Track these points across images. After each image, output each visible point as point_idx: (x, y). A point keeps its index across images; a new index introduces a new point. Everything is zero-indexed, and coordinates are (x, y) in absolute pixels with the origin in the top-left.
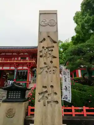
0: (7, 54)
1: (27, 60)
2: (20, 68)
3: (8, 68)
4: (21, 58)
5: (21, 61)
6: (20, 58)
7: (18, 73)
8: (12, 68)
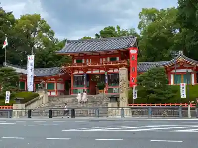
1: (117, 63)
2: (111, 71)
3: (97, 71)
4: (111, 59)
5: (110, 63)
6: (109, 59)
7: (109, 76)
8: (102, 71)
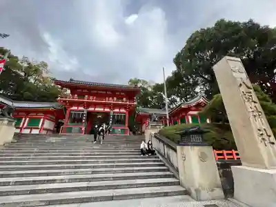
0: (100, 92)
2: (117, 110)
3: (102, 109)
6: (115, 99)
8: (107, 110)
